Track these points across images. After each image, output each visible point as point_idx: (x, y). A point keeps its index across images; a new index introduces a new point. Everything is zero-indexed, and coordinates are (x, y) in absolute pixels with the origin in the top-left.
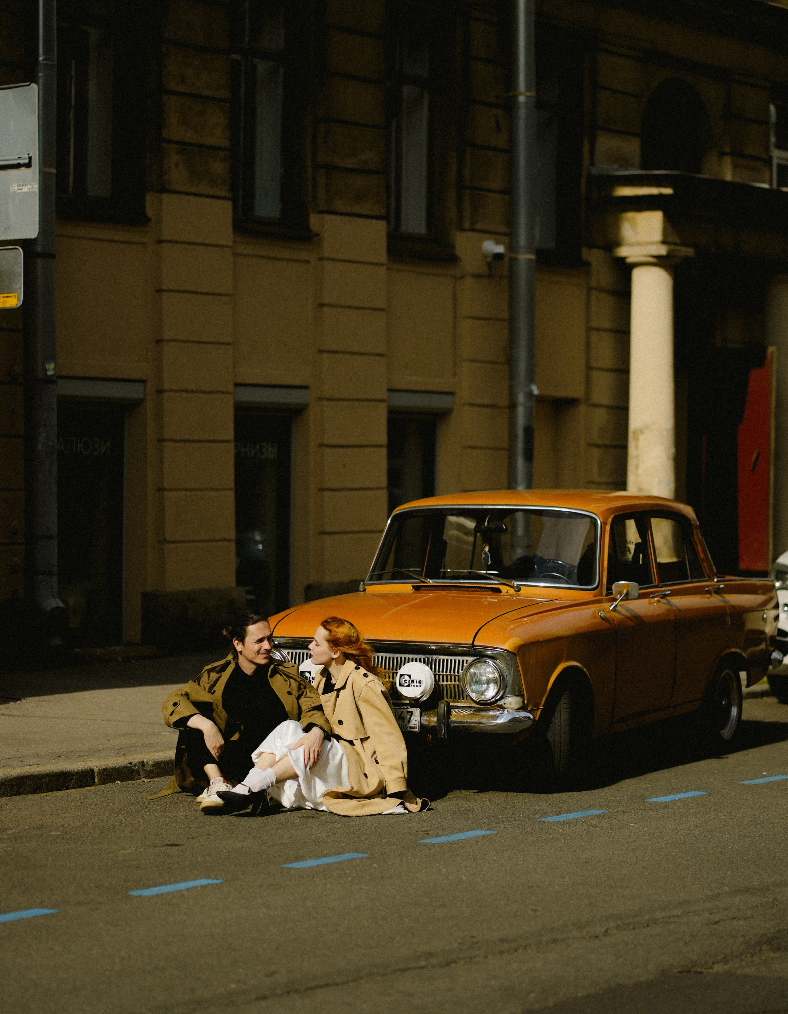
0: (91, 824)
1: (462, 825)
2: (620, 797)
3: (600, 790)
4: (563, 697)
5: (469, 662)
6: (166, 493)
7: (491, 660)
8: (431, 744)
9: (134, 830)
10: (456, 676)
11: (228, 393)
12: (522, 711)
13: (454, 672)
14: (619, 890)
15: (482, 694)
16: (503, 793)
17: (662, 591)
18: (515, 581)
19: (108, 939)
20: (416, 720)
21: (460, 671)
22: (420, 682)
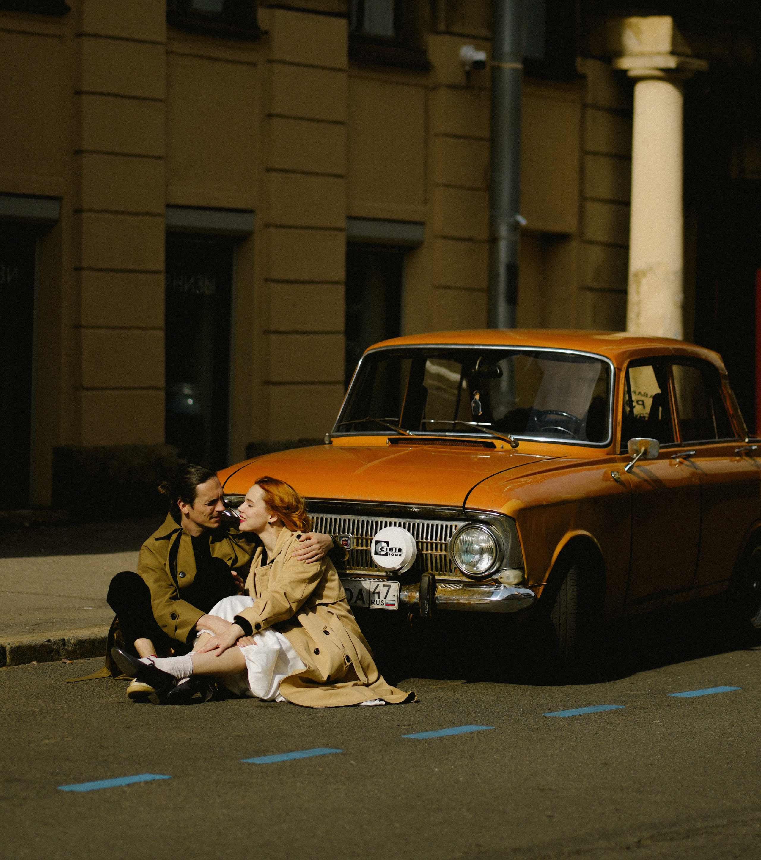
0: (5, 709)
1: (451, 719)
2: (637, 691)
3: (612, 683)
4: (570, 572)
5: (459, 527)
6: (83, 331)
7: (485, 526)
8: (412, 624)
9: (57, 717)
10: (442, 544)
11: (158, 215)
12: (522, 587)
13: (441, 540)
14: (649, 796)
15: (474, 566)
16: (497, 684)
17: (685, 451)
18: (511, 435)
19: (37, 839)
20: (394, 596)
21: (448, 538)
22: (400, 550)
